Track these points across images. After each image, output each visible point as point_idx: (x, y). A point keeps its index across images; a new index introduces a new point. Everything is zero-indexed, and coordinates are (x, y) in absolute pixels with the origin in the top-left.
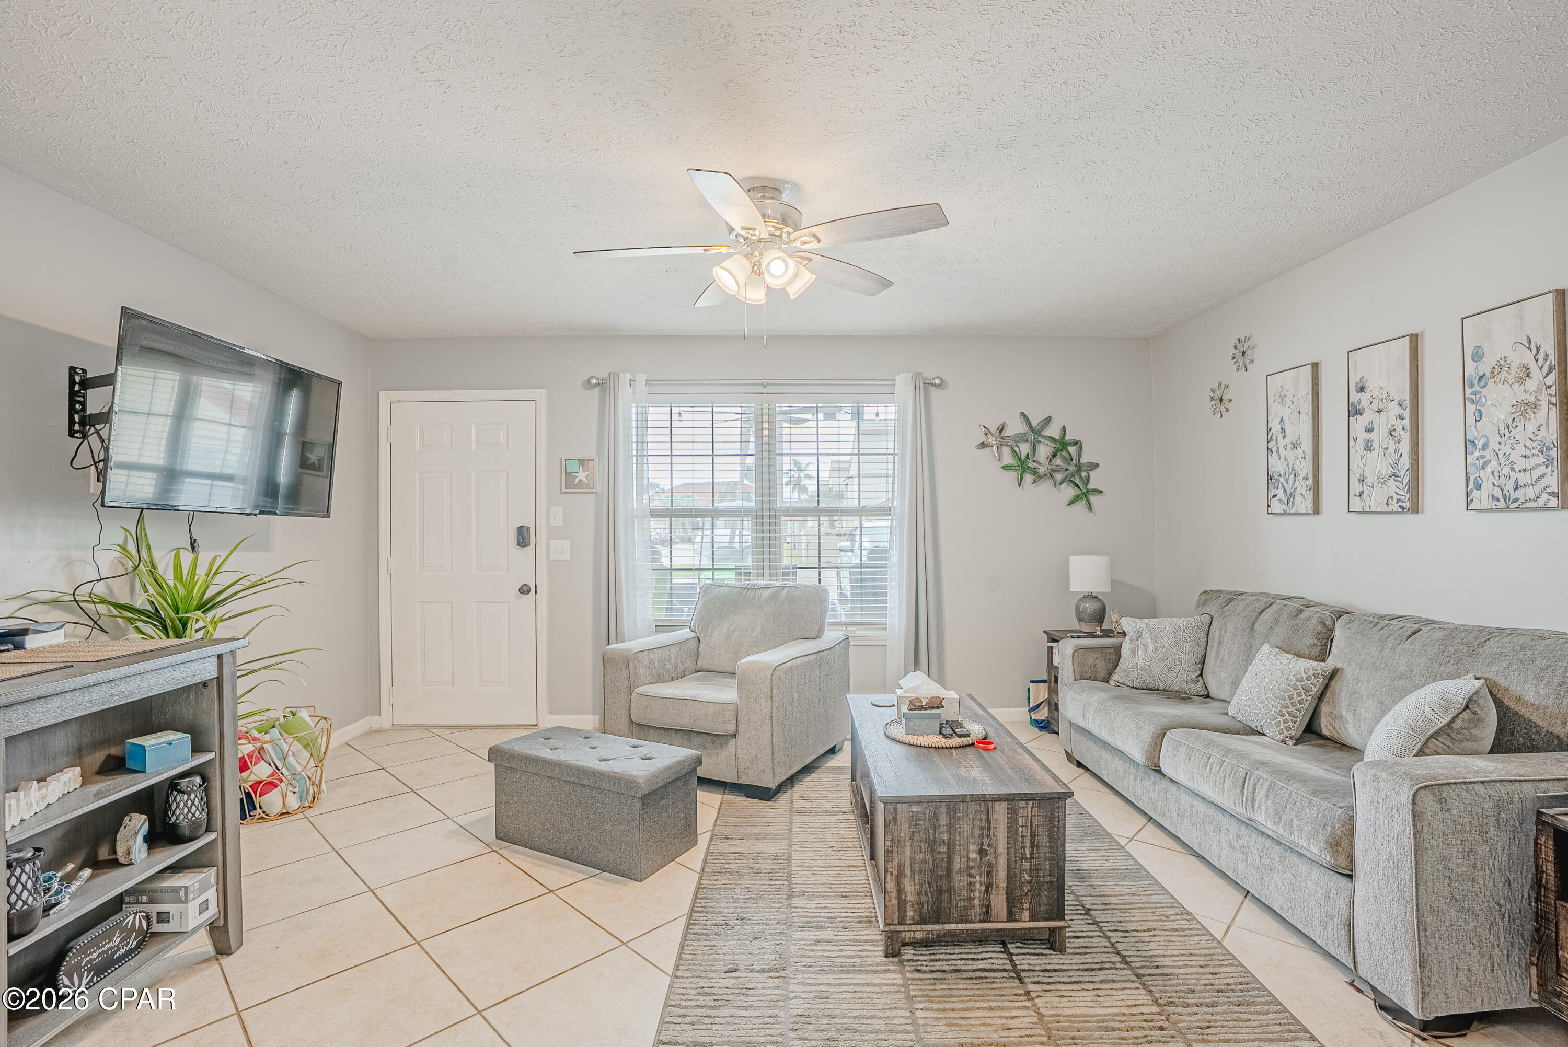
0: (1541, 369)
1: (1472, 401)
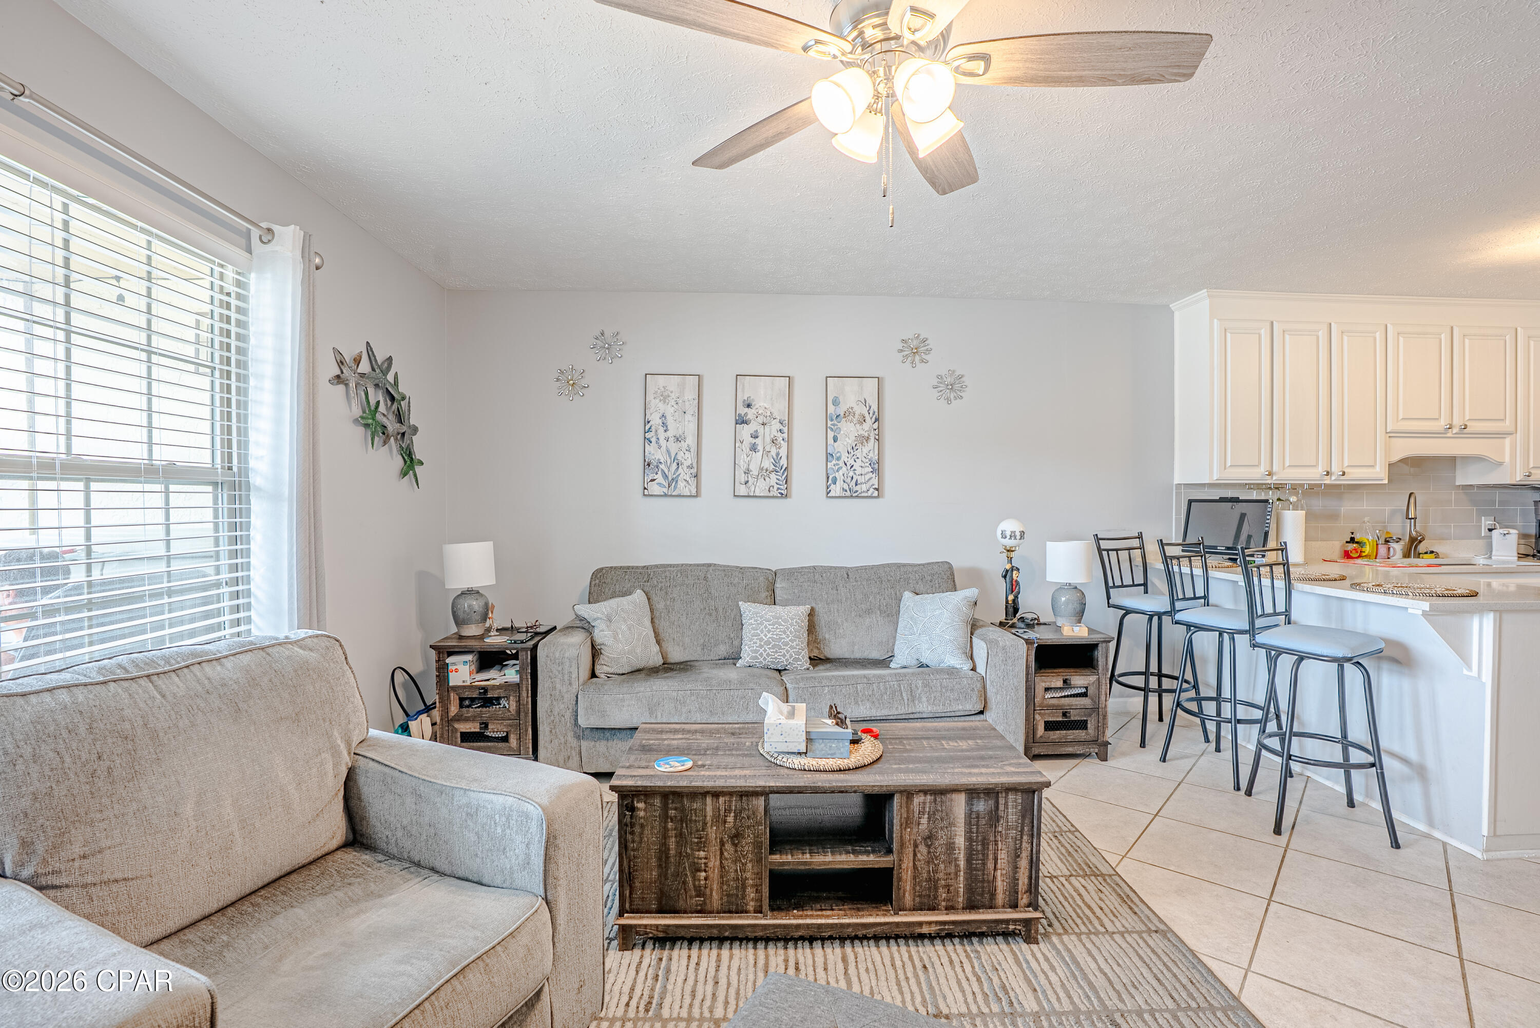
0: (871, 418)
1: (832, 430)
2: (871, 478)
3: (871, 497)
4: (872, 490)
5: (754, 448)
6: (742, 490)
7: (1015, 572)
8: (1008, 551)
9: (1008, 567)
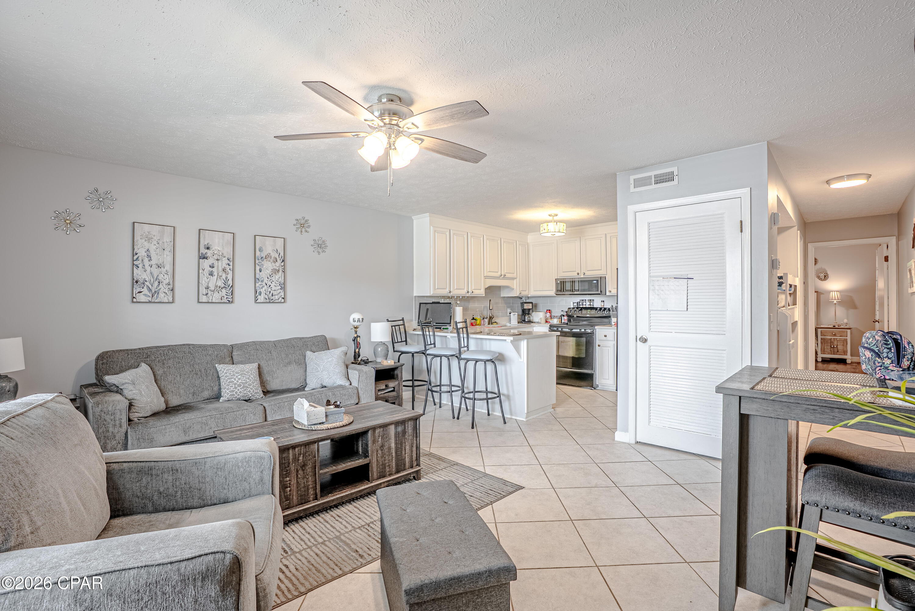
1: (259, 265)
2: (280, 292)
3: (281, 302)
4: (281, 299)
5: (211, 274)
6: (204, 299)
7: (358, 338)
8: (355, 328)
9: (356, 336)
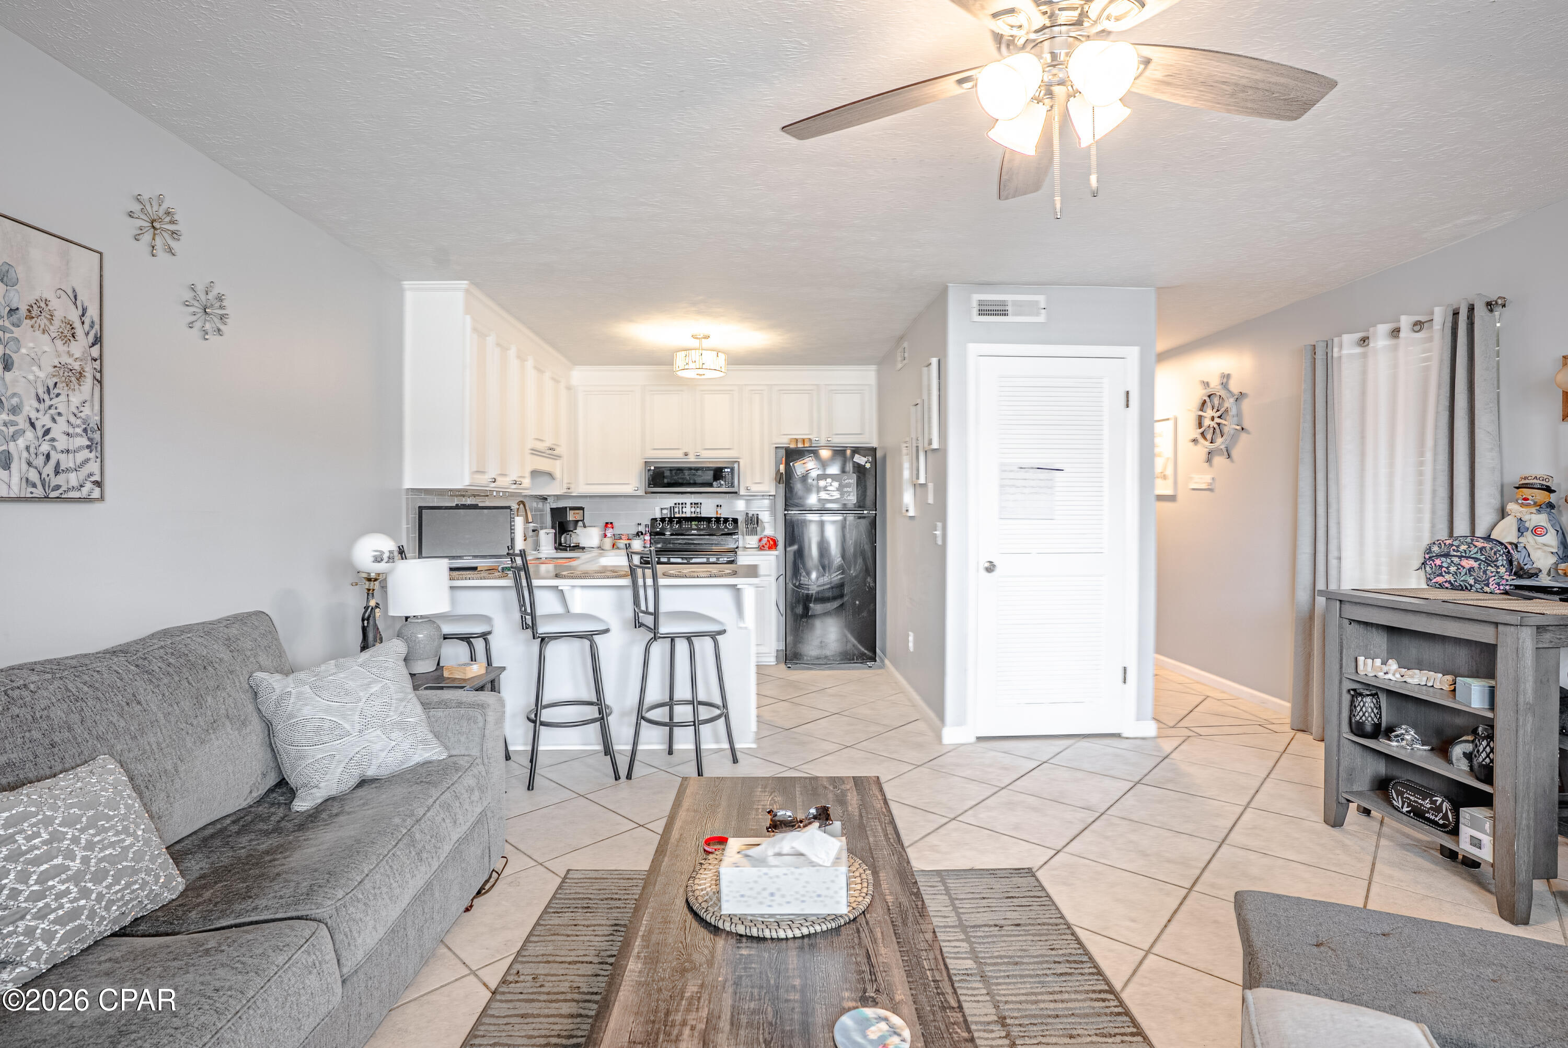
0: (87, 334)
2: (87, 461)
3: (87, 500)
4: (88, 486)
7: (377, 611)
8: (369, 580)
9: (373, 604)
